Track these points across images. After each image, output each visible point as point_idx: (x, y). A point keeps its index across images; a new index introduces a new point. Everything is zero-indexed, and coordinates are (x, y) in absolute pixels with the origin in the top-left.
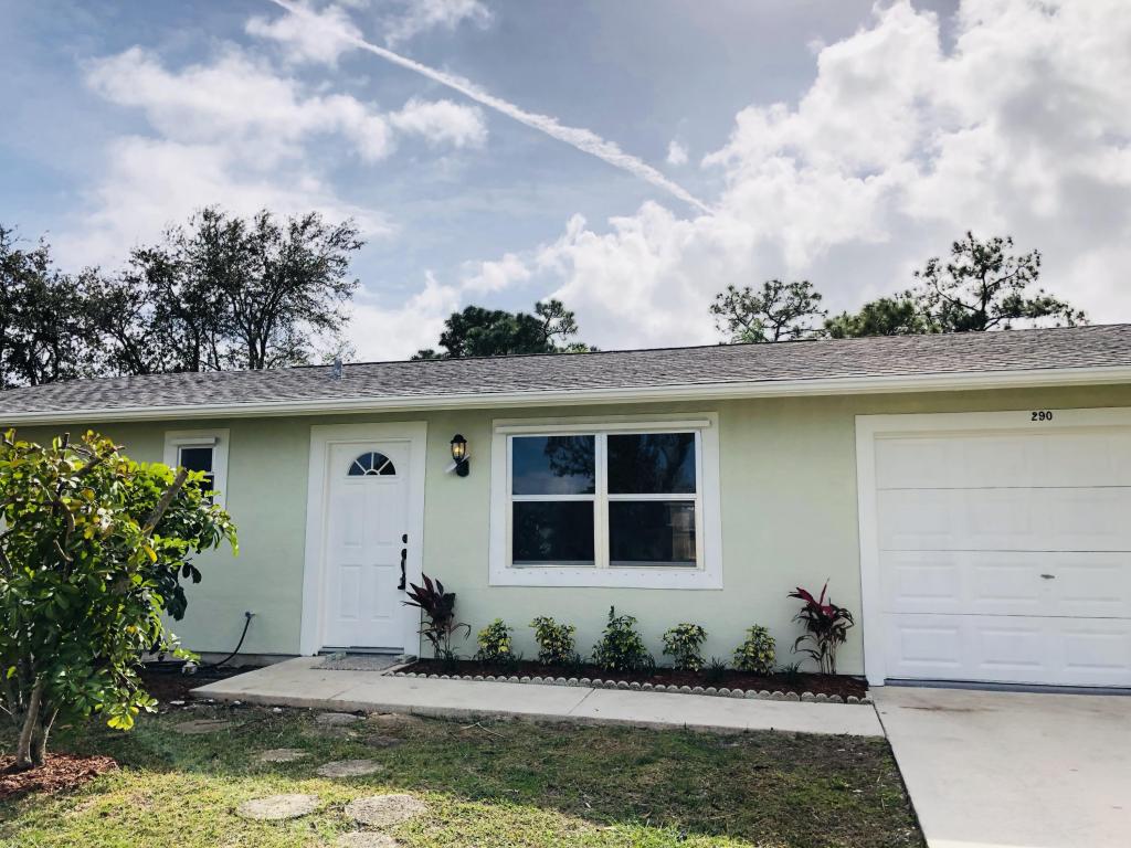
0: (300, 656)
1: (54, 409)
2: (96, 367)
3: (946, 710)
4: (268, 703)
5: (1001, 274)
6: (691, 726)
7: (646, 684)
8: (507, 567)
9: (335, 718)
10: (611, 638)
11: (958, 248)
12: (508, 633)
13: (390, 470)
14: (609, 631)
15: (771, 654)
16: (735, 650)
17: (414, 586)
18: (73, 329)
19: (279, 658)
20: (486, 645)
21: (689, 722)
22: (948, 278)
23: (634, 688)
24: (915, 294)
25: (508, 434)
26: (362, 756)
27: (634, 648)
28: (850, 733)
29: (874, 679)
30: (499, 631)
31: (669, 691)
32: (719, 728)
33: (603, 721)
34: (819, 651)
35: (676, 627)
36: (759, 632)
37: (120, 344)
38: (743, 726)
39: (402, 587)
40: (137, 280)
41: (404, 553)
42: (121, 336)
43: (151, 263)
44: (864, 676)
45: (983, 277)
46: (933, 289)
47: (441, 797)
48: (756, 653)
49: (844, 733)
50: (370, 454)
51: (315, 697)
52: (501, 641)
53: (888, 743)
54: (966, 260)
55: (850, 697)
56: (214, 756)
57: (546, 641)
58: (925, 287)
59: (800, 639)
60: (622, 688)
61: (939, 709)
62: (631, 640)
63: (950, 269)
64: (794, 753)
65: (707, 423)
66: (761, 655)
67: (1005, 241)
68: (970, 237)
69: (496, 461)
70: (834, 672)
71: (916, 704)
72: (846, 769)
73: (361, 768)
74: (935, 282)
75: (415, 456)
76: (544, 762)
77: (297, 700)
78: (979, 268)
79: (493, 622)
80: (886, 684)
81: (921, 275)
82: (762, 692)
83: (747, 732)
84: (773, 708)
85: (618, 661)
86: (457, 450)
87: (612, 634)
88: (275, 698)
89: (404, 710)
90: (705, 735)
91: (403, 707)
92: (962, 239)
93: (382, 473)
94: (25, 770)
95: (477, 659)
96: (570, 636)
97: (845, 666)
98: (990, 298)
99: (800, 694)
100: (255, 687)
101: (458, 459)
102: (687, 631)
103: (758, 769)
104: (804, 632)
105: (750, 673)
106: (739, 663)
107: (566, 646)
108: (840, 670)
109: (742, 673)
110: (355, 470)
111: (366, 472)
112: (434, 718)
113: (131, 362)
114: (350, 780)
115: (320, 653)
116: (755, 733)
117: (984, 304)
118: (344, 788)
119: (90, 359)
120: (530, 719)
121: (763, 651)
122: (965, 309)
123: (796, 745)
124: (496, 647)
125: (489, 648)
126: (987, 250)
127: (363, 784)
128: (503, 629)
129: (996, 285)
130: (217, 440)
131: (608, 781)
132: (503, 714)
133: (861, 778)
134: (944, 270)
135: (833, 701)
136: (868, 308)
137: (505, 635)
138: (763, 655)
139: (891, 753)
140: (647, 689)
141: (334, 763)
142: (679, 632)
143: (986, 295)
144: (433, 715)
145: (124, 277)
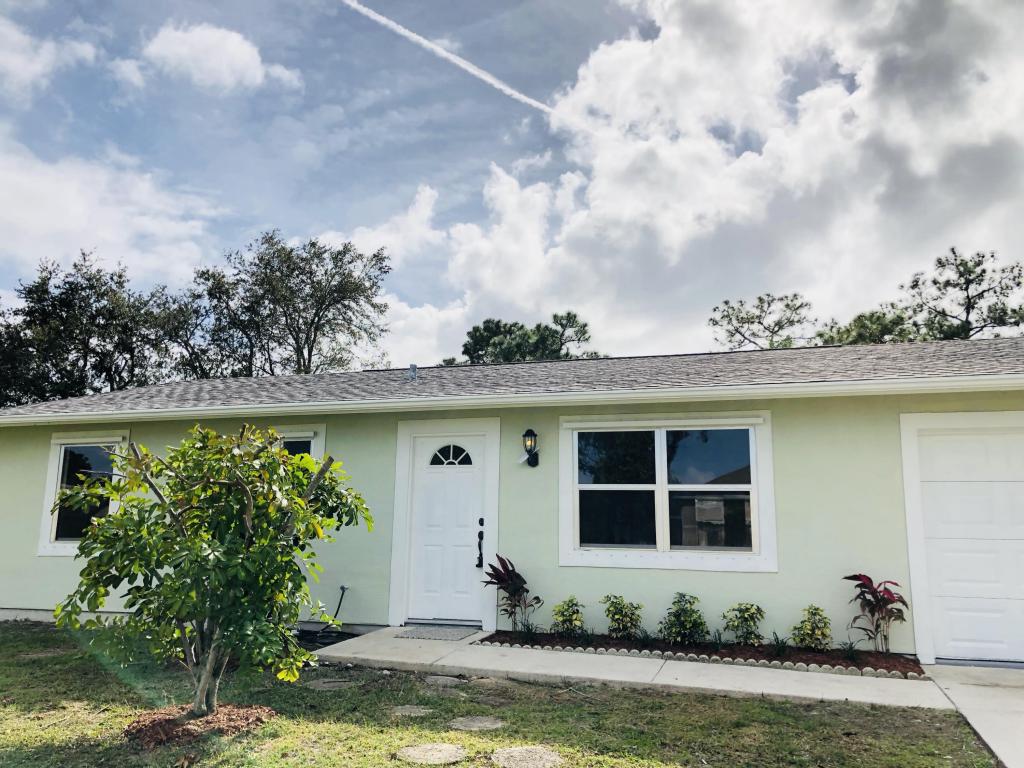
0: (388, 626)
1: (177, 407)
2: (165, 371)
3: (1005, 687)
4: (377, 666)
5: (984, 286)
6: (769, 695)
7: (714, 657)
8: (575, 549)
9: (442, 680)
10: (677, 615)
11: (941, 264)
12: (580, 609)
13: (467, 461)
14: (674, 609)
15: (827, 632)
16: (792, 628)
17: (491, 566)
18: (145, 340)
19: (372, 628)
20: (561, 619)
21: (766, 692)
22: (934, 291)
23: (703, 661)
24: (901, 306)
25: (573, 429)
26: (483, 713)
27: (698, 625)
28: (922, 706)
29: (926, 658)
30: (571, 608)
31: (737, 664)
32: (794, 697)
33: (686, 688)
34: (873, 630)
35: (737, 607)
36: (814, 612)
37: (185, 353)
38: (819, 696)
39: (480, 565)
40: (199, 296)
41: (481, 535)
42: (187, 345)
43: (212, 281)
44: (915, 655)
45: (966, 289)
46: (918, 300)
47: (571, 750)
48: (813, 630)
49: (916, 705)
50: (449, 447)
51: (418, 661)
52: (574, 617)
53: (961, 716)
54: (951, 274)
55: (910, 674)
56: (355, 709)
57: (617, 617)
58: (910, 299)
59: (856, 618)
60: (692, 660)
61: (997, 685)
62: (695, 616)
63: (935, 282)
64: (875, 722)
65: (760, 420)
66: (818, 632)
67: (988, 256)
68: (954, 253)
69: (563, 454)
70: (888, 650)
71: (973, 681)
72: (929, 738)
73: (489, 724)
74: (920, 294)
75: (490, 449)
76: (647, 723)
77: (404, 664)
78: (962, 280)
79: (567, 600)
80: (937, 663)
81: (905, 288)
82: (824, 666)
83: (822, 701)
84: (839, 681)
85: (684, 636)
86: (529, 443)
87: (677, 611)
88: (383, 662)
89: (501, 675)
90: (783, 703)
91: (499, 672)
92: (945, 254)
93: (460, 463)
94: (202, 716)
95: (553, 631)
96: (637, 612)
97: (897, 646)
98: (973, 308)
99: (861, 669)
100: (363, 652)
101: (529, 452)
102: (747, 610)
103: (848, 734)
104: (860, 613)
105: (808, 649)
106: (798, 640)
107: (634, 622)
108: (895, 648)
109: (799, 649)
110: (436, 461)
111: (446, 462)
112: (529, 683)
113: (194, 369)
114: (483, 733)
115: (406, 624)
116: (830, 703)
117: (968, 313)
118: (481, 740)
119: (160, 365)
120: (617, 686)
121: (819, 628)
122: (949, 318)
123: (874, 715)
124: (571, 621)
125: (564, 622)
126: (970, 264)
127: (496, 736)
128: (576, 605)
129: (981, 295)
130: (316, 434)
131: (713, 741)
132: (592, 680)
133: (946, 746)
134: (929, 283)
135: (893, 676)
136: (860, 319)
137: (578, 611)
138: (820, 633)
139: (968, 724)
140: (715, 661)
141: (461, 719)
142: (740, 611)
143: (969, 305)
144: (527, 680)
145: (188, 294)
